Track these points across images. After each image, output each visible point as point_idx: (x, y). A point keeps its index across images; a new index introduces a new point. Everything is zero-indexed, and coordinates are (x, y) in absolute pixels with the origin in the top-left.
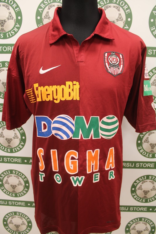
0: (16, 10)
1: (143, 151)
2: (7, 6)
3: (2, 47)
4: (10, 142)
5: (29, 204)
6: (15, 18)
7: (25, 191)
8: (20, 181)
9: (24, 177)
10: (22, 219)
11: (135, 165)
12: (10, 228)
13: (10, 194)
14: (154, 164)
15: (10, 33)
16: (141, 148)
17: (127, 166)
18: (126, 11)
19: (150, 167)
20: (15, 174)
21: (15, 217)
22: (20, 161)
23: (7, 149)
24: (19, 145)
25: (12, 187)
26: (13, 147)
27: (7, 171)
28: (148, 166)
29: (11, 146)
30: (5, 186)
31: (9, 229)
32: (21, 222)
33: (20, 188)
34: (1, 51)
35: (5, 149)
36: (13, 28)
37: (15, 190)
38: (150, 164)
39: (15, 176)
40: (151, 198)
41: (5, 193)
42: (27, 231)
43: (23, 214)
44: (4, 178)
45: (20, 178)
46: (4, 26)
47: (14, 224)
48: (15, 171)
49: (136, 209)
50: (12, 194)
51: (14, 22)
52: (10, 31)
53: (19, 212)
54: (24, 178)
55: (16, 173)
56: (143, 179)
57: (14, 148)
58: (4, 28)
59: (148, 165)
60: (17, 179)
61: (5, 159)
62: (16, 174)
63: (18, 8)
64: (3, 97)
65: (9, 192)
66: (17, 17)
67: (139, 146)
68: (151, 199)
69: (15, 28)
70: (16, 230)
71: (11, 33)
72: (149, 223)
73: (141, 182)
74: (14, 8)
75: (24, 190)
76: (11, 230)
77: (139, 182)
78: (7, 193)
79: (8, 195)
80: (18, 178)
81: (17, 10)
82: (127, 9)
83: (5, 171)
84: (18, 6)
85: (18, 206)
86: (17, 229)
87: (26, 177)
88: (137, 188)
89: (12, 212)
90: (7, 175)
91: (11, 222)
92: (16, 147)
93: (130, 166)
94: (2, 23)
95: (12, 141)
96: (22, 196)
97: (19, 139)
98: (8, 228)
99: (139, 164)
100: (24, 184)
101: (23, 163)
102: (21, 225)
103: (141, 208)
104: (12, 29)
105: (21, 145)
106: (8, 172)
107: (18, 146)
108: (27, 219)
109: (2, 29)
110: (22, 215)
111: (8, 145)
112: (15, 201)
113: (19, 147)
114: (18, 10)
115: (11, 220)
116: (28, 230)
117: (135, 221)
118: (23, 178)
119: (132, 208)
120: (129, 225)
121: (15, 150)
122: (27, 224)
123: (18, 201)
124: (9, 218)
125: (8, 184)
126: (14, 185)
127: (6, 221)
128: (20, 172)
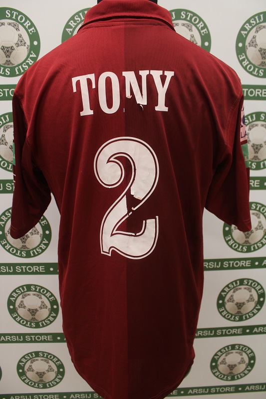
0: (29, 31)
1: (233, 242)
2: (15, 25)
3: (8, 90)
4: (26, 240)
5: (59, 338)
6: (28, 43)
7: (52, 317)
8: (43, 302)
9: (50, 294)
10: (48, 363)
11: (222, 264)
12: (29, 379)
13: (27, 323)
14: (250, 261)
15: (20, 67)
16: (230, 238)
17: (210, 267)
18: (202, 32)
19: (244, 265)
20: (35, 291)
21: (37, 360)
22: (42, 270)
23: (21, 251)
24: (40, 245)
25: (31, 313)
26: (31, 248)
27: (22, 287)
28: (241, 266)
29: (28, 247)
30: (19, 312)
31: (27, 381)
32: (47, 368)
33: (44, 313)
34: (7, 96)
35: (17, 252)
36: (26, 59)
37: (36, 317)
38: (245, 262)
39: (34, 295)
40: (248, 313)
41: (19, 322)
42: (57, 380)
43: (49, 354)
44: (16, 298)
45: (43, 296)
46: (11, 57)
47: (35, 372)
48: (35, 286)
49: (225, 331)
50: (30, 324)
51: (26, 50)
52: (21, 64)
53: (43, 352)
54: (50, 297)
55: (36, 289)
56: (235, 285)
57: (33, 249)
58: (11, 59)
59: (241, 264)
60: (38, 298)
61: (18, 268)
62: (37, 292)
63: (33, 28)
64: (11, 170)
65: (26, 320)
66: (32, 42)
67: (227, 236)
68: (247, 315)
69: (29, 59)
70: (38, 380)
71: (22, 67)
72: (245, 352)
73: (232, 290)
74: (27, 27)
75: (49, 315)
76: (31, 381)
77: (229, 290)
78: (23, 322)
79: (24, 325)
80: (40, 298)
81: (31, 32)
82: (203, 28)
83: (18, 288)
84: (32, 25)
85: (41, 342)
86: (41, 379)
87: (52, 295)
88: (226, 300)
89: (31, 353)
90: (22, 293)
91: (30, 369)
92: (35, 248)
93: (215, 267)
94: (8, 51)
95: (29, 239)
96: (47, 325)
97: (39, 234)
98: (25, 379)
99: (227, 263)
100: (49, 306)
101: (48, 272)
102: (46, 372)
103: (233, 330)
104: (25, 61)
105: (44, 244)
106: (23, 289)
107: (38, 246)
108: (57, 361)
109: (7, 61)
110: (48, 357)
111: (23, 246)
112: (36, 334)
113: (41, 248)
114: (33, 30)
115: (30, 366)
116: (59, 378)
117: (225, 351)
118: (48, 297)
119: (220, 331)
120: (215, 357)
121: (34, 253)
122: (56, 369)
123: (41, 334)
124: (27, 362)
125: (25, 307)
126: (33, 310)
127: (23, 368)
128: (42, 288)
